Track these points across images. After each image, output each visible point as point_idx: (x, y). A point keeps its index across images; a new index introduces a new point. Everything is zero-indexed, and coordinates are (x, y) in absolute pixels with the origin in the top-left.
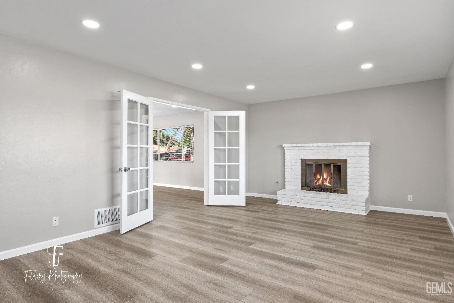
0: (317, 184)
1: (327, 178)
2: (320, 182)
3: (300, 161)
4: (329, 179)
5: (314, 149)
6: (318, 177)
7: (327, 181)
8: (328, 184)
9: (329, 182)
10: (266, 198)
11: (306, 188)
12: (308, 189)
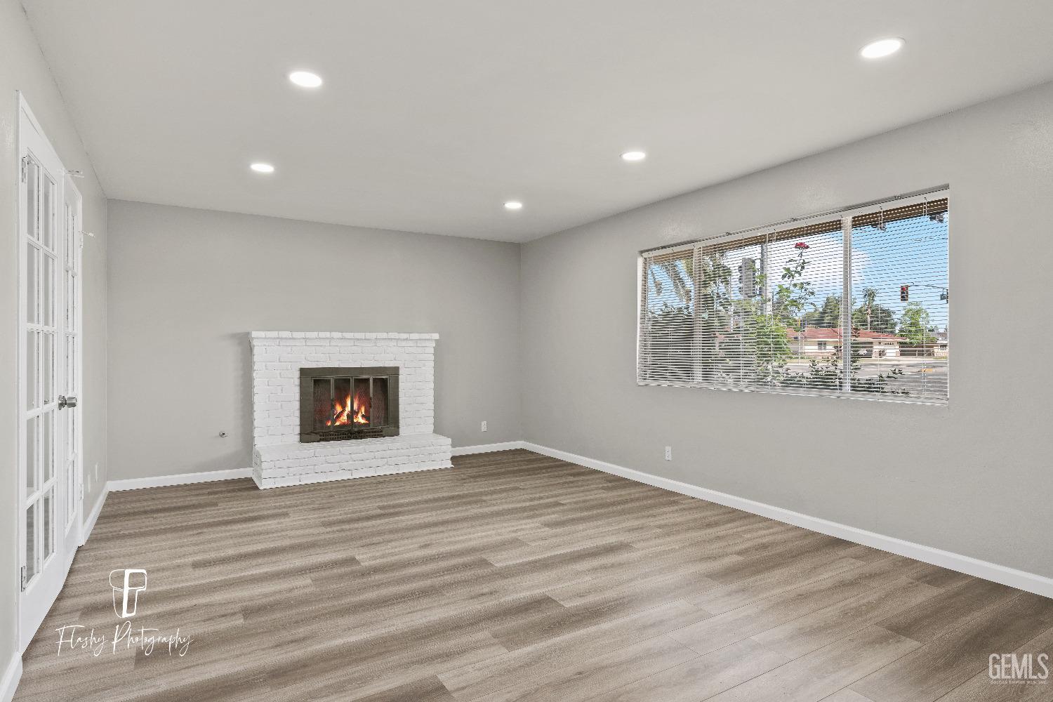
0: (337, 424)
1: (359, 408)
2: (344, 418)
3: (297, 374)
4: (363, 409)
5: (332, 344)
6: (339, 409)
7: (360, 415)
8: (362, 421)
9: (363, 416)
10: (203, 484)
11: (313, 436)
12: (319, 437)
